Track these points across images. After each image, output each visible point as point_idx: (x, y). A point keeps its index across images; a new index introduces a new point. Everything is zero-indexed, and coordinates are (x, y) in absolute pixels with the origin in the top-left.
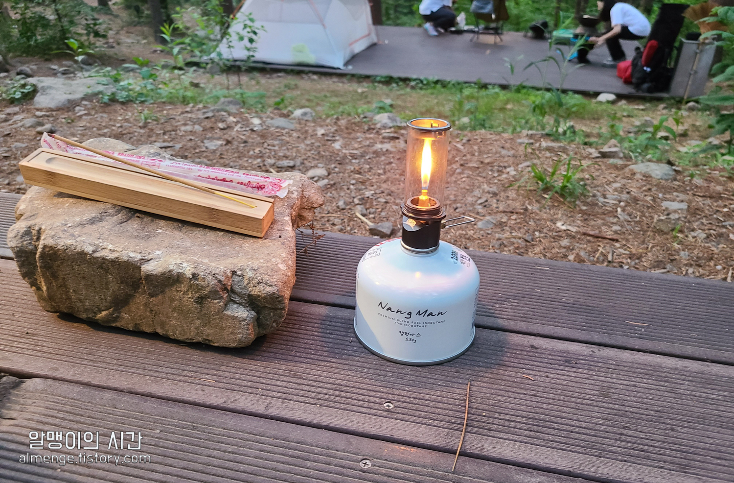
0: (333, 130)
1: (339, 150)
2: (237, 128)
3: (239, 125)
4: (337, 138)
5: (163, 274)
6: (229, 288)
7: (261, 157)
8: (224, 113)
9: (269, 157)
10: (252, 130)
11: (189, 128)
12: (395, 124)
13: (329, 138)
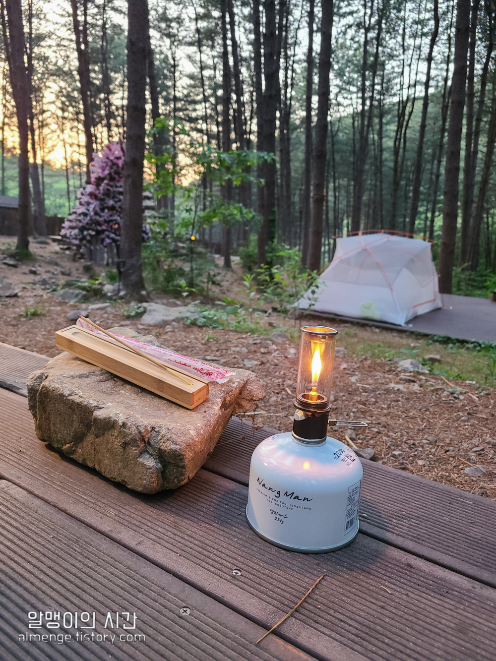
0: (355, 366)
1: (354, 383)
2: (275, 354)
3: (277, 352)
4: (357, 373)
5: (105, 419)
6: (146, 440)
7: (284, 378)
8: (269, 342)
9: (290, 379)
10: (286, 357)
11: (237, 349)
12: (416, 370)
13: (349, 372)
